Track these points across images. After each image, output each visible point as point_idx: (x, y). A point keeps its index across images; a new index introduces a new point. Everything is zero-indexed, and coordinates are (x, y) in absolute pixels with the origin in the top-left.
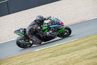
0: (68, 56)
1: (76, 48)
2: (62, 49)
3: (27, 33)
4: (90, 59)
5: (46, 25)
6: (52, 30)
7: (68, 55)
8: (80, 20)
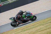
1: (33, 27)
3: (15, 19)
4: (40, 31)
5: (24, 15)
6: (27, 17)
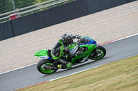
0: (91, 87)
2: (82, 78)
7: (91, 85)
8: (104, 41)
